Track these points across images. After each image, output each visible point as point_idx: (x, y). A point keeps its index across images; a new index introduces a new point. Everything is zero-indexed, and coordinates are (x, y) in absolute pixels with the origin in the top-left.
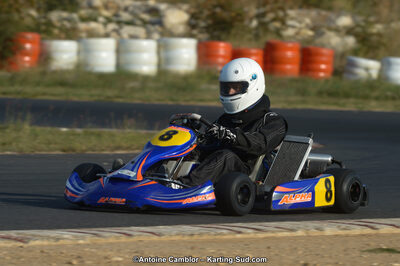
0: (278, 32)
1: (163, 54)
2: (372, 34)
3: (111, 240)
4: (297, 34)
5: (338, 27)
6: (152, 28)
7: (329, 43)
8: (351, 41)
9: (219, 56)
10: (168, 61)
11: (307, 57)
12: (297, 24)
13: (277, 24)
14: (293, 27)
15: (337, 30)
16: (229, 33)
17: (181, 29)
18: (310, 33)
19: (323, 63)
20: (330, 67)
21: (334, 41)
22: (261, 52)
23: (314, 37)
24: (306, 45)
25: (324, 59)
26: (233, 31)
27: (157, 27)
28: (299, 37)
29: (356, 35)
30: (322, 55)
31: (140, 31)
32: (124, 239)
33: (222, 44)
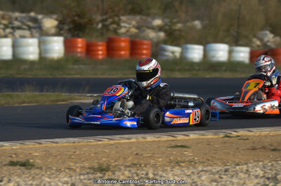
0: (115, 31)
1: (42, 47)
2: (175, 30)
3: (31, 146)
4: (128, 31)
5: (154, 26)
6: (34, 31)
7: (148, 37)
8: (162, 35)
9: (78, 47)
10: (46, 51)
11: (134, 46)
12: (127, 25)
13: (114, 26)
14: (125, 27)
15: (153, 28)
16: (84, 32)
17: (53, 31)
18: (136, 31)
19: (145, 49)
20: (150, 52)
21: (152, 35)
22: (104, 44)
23: (138, 33)
24: (133, 39)
25: (145, 47)
26: (87, 30)
27: (38, 30)
28: (129, 34)
29: (165, 31)
30: (144, 44)
31: (27, 33)
32: (37, 146)
33: (80, 40)
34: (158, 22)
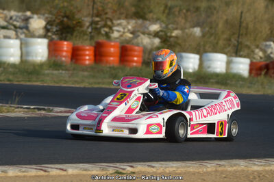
0: (107, 35)
1: (24, 49)
2: (171, 37)
4: (121, 36)
5: (150, 31)
6: (20, 31)
7: (142, 43)
8: (157, 41)
9: (63, 51)
10: (28, 54)
11: (125, 52)
12: (122, 30)
13: (106, 29)
14: (118, 31)
15: (149, 34)
16: (72, 35)
17: (41, 32)
18: (131, 36)
19: (136, 56)
20: (141, 60)
21: (146, 41)
22: (92, 48)
23: (133, 38)
24: (125, 44)
25: (136, 53)
26: (75, 34)
27: (24, 30)
28: (122, 38)
29: (160, 37)
30: (135, 51)
33: (65, 43)
34: (155, 27)
